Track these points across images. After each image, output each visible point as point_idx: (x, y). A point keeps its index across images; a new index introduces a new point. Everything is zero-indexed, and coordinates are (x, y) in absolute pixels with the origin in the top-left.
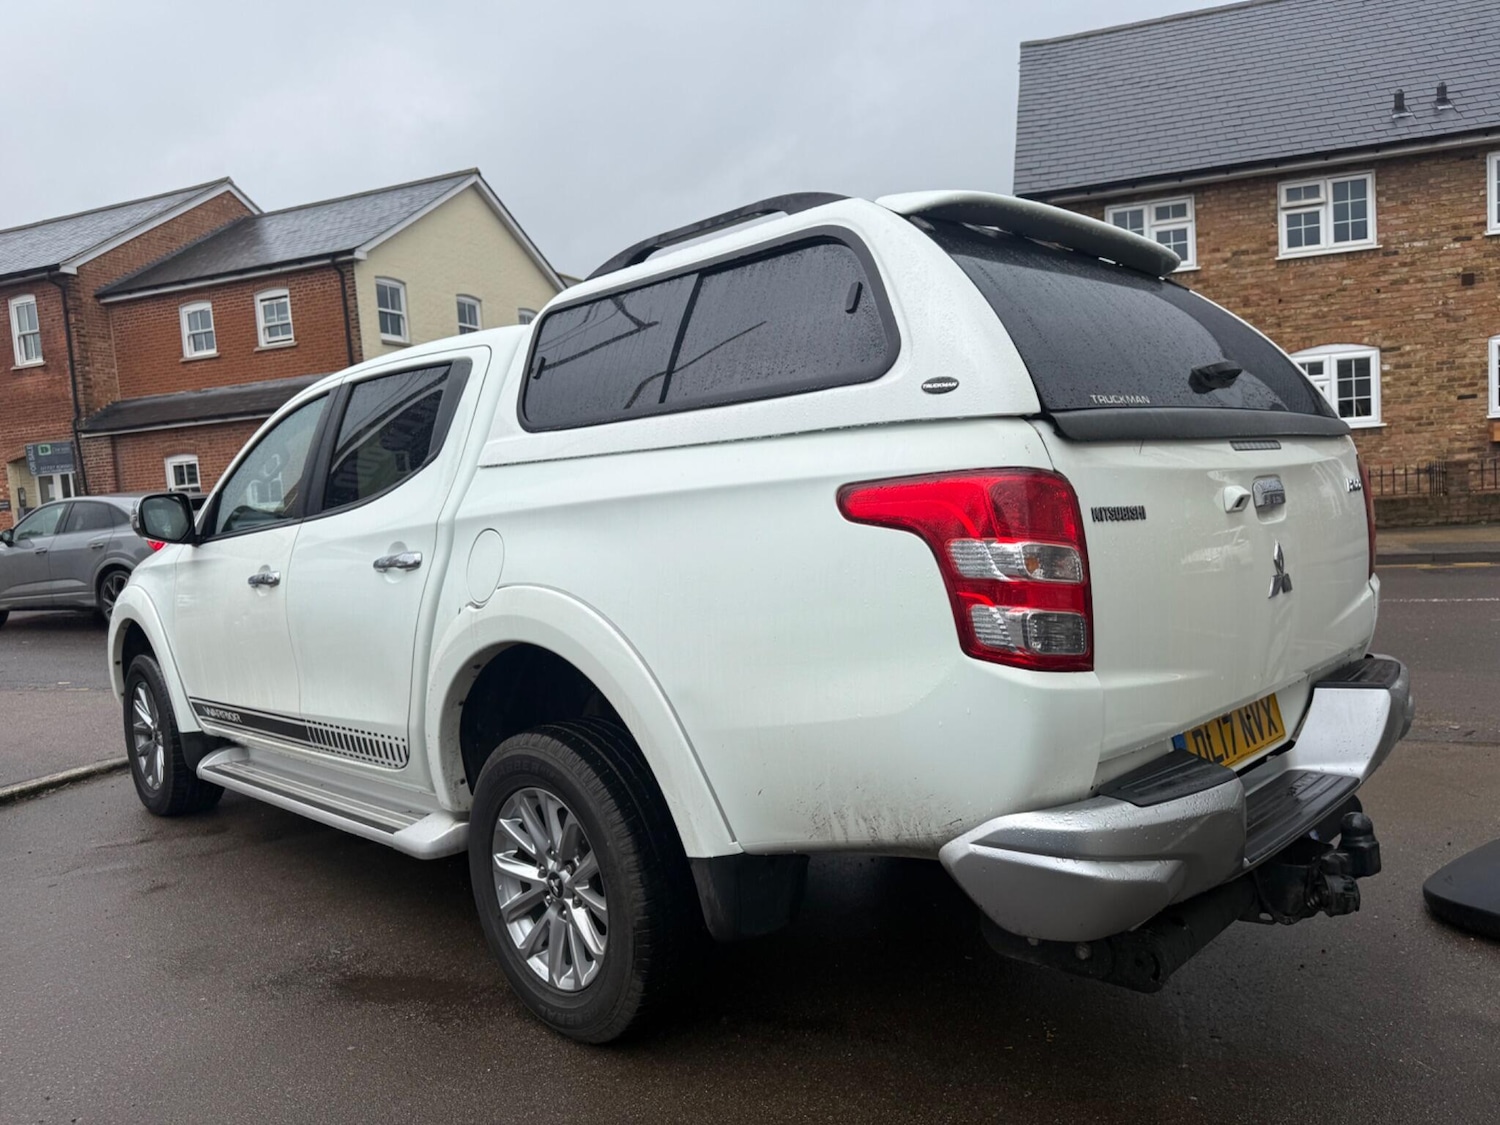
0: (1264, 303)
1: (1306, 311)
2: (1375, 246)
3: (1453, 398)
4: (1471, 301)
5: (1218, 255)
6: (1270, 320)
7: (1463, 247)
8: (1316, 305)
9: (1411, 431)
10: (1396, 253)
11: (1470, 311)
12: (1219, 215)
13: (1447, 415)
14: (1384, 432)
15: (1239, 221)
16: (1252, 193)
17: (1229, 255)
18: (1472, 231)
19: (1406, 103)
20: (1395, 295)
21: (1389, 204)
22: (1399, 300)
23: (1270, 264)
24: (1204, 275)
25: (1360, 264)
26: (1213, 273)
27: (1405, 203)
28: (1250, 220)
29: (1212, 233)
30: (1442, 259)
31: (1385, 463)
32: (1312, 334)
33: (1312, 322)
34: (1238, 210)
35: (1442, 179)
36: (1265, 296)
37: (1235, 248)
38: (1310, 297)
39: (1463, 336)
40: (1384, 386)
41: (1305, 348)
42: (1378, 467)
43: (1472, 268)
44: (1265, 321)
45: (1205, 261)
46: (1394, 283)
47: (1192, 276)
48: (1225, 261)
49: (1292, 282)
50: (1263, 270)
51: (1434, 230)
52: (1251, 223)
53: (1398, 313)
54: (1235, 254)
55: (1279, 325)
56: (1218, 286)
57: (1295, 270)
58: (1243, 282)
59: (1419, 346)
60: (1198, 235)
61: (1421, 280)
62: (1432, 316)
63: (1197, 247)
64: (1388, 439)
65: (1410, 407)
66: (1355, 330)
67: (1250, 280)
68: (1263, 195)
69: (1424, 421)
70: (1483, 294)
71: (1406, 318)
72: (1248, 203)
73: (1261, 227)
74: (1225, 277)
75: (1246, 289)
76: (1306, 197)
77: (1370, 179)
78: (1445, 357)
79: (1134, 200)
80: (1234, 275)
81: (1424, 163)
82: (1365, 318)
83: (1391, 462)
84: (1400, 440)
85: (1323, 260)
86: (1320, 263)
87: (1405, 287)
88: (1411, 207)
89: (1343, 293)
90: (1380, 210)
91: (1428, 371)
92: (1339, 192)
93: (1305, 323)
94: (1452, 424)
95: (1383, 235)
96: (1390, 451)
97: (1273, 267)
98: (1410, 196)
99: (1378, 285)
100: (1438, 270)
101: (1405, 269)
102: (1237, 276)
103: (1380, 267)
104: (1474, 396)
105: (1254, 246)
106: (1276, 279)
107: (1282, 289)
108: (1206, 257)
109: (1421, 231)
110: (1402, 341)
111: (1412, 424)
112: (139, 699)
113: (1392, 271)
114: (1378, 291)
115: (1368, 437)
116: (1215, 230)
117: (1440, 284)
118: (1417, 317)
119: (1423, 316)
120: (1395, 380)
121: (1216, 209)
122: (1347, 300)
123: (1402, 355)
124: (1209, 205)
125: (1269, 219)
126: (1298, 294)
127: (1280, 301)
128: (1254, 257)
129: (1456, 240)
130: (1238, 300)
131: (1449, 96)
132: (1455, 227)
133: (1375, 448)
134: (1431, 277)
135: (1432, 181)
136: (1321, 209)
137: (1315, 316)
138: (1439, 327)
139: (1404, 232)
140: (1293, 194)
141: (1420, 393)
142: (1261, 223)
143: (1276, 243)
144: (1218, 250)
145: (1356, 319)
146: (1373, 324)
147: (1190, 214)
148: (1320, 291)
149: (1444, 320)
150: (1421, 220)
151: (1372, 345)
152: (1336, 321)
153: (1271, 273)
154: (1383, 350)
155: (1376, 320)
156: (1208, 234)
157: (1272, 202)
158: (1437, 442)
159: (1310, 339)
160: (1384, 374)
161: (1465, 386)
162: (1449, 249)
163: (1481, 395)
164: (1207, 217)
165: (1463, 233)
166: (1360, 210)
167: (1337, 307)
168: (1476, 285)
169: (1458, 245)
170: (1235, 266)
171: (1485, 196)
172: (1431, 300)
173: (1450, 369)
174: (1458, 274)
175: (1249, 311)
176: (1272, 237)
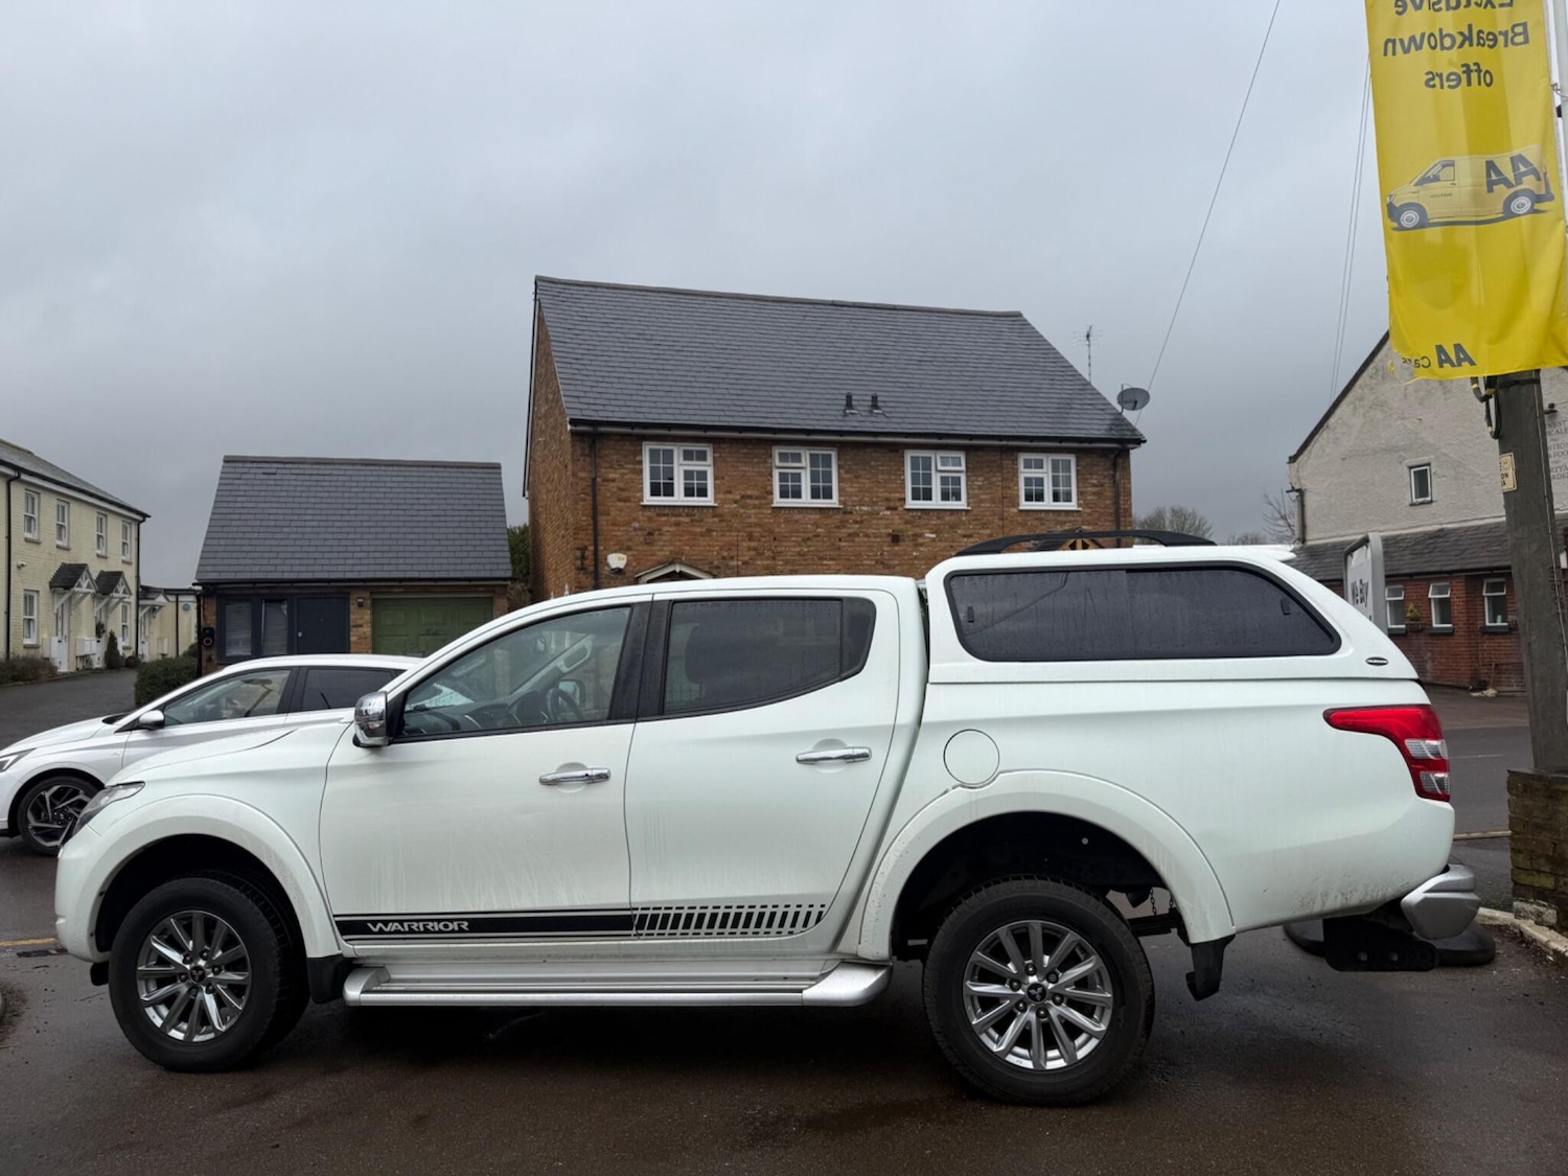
0: (764, 539)
1: (793, 549)
2: (837, 506)
4: (896, 555)
5: (730, 496)
6: (767, 553)
7: (892, 514)
8: (799, 545)
10: (851, 513)
11: (896, 562)
12: (731, 464)
15: (745, 471)
16: (756, 451)
17: (738, 497)
18: (898, 504)
19: (854, 403)
20: (851, 544)
21: (846, 476)
22: (853, 548)
23: (768, 509)
24: (720, 511)
25: (828, 518)
26: (726, 510)
27: (856, 477)
28: (753, 471)
29: (726, 478)
30: (880, 522)
32: (797, 567)
33: (796, 558)
34: (745, 462)
35: (879, 463)
36: (764, 534)
37: (743, 493)
38: (794, 539)
43: (897, 531)
44: (763, 554)
45: (721, 500)
46: (850, 535)
47: (711, 511)
48: (736, 502)
49: (783, 525)
50: (762, 513)
51: (874, 499)
52: (754, 474)
53: (853, 558)
54: (742, 497)
55: (774, 558)
56: (730, 521)
57: (785, 516)
58: (748, 521)
60: (716, 478)
61: (867, 536)
62: (873, 563)
63: (715, 488)
66: (825, 567)
67: (753, 520)
68: (763, 454)
70: (905, 550)
71: (858, 562)
72: (753, 459)
73: (761, 479)
74: (735, 515)
75: (751, 527)
76: (792, 461)
77: (834, 455)
79: (666, 441)
80: (742, 514)
81: (868, 450)
82: (832, 559)
85: (804, 511)
86: (802, 513)
87: (857, 539)
88: (861, 481)
89: (818, 538)
90: (840, 480)
92: (814, 460)
93: (792, 558)
95: (842, 499)
97: (769, 512)
98: (860, 472)
99: (841, 536)
100: (878, 529)
101: (857, 526)
103: (841, 522)
105: (755, 493)
106: (772, 521)
107: (776, 530)
108: (721, 496)
109: (867, 499)
113: (849, 526)
114: (840, 540)
116: (729, 476)
117: (878, 540)
118: (865, 562)
119: (868, 562)
121: (729, 459)
122: (820, 544)
124: (723, 455)
125: (766, 474)
126: (787, 535)
127: (775, 539)
128: (757, 502)
129: (888, 509)
130: (744, 534)
131: (880, 404)
132: (888, 500)
134: (874, 534)
135: (872, 463)
136: (803, 472)
137: (799, 554)
138: (878, 571)
139: (855, 498)
140: (783, 457)
142: (761, 476)
143: (771, 493)
144: (730, 492)
145: (826, 559)
146: (838, 564)
147: (710, 460)
148: (802, 535)
149: (881, 567)
150: (866, 491)
152: (813, 560)
153: (769, 516)
155: (839, 562)
156: (723, 478)
157: (769, 461)
159: (796, 571)
162: (884, 515)
164: (722, 465)
165: (892, 504)
166: (828, 477)
167: (814, 548)
168: (901, 543)
169: (888, 513)
170: (743, 507)
171: (904, 480)
172: (873, 551)
174: (889, 534)
175: (753, 544)
176: (769, 488)
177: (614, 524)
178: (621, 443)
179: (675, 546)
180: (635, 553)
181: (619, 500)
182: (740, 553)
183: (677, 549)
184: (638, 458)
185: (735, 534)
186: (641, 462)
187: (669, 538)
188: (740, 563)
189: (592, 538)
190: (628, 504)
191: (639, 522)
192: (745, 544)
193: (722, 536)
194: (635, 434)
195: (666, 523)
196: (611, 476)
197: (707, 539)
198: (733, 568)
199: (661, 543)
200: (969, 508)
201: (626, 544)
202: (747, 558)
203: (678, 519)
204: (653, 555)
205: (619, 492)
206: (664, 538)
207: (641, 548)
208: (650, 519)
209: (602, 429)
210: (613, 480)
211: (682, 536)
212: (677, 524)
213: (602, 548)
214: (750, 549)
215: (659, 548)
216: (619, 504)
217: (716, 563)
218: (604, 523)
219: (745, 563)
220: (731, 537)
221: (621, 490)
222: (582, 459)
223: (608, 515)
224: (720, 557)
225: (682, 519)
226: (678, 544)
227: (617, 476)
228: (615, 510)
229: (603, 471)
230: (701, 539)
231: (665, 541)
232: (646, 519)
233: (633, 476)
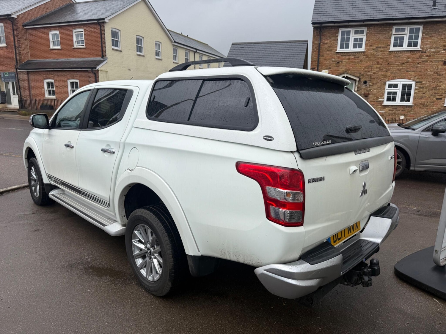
0: (383, 64)
1: (396, 68)
2: (419, 49)
3: (435, 99)
4: (445, 70)
5: (372, 47)
6: (384, 69)
8: (399, 66)
9: (421, 108)
10: (425, 52)
11: (444, 73)
12: (374, 35)
13: (432, 104)
14: (413, 107)
15: (379, 37)
16: (385, 29)
17: (375, 48)
19: (436, 4)
20: (423, 65)
21: (426, 37)
22: (424, 67)
23: (387, 52)
24: (366, 53)
25: (414, 54)
26: (369, 53)
27: (430, 37)
28: (383, 37)
29: (371, 40)
30: (439, 56)
31: (411, 116)
32: (396, 75)
33: (397, 71)
34: (380, 34)
35: (443, 30)
36: (384, 62)
37: (377, 46)
38: (397, 64)
39: (441, 80)
40: (415, 93)
41: (393, 79)
42: (409, 118)
44: (382, 70)
45: (367, 49)
46: (423, 62)
47: (363, 53)
48: (373, 50)
49: (392, 58)
50: (384, 54)
51: (438, 46)
52: (383, 38)
53: (423, 71)
54: (377, 47)
55: (387, 71)
56: (370, 57)
57: (394, 54)
58: (378, 57)
59: (427, 82)
60: (367, 40)
61: (431, 62)
62: (433, 73)
63: (366, 44)
64: (414, 109)
65: (421, 100)
66: (409, 75)
67: (380, 56)
68: (388, 30)
69: (425, 105)
71: (425, 73)
72: (383, 32)
73: (386, 40)
74: (373, 55)
75: (379, 59)
76: (401, 32)
77: (421, 27)
78: (434, 86)
79: (348, 27)
80: (375, 54)
81: (438, 24)
82: (413, 72)
83: (413, 117)
84: (417, 110)
85: (403, 52)
86: (402, 53)
87: (426, 63)
88: (432, 38)
89: (407, 63)
90: (423, 38)
91: (429, 90)
92: (411, 31)
93: (395, 71)
94: (433, 107)
95: (422, 46)
96: (413, 113)
97: (387, 53)
98: (433, 34)
99: (418, 62)
100: (437, 59)
101: (427, 58)
102: (376, 55)
103: (420, 56)
104: (441, 99)
105: (383, 46)
106: (388, 57)
107: (389, 60)
109: (434, 46)
110: (423, 80)
111: (421, 106)
112: (32, 170)
113: (423, 58)
114: (418, 64)
115: (408, 108)
116: (372, 39)
117: (437, 63)
118: (428, 73)
119: (430, 73)
120: (419, 92)
121: (373, 33)
122: (408, 65)
123: (422, 84)
124: (371, 31)
125: (389, 38)
126: (394, 62)
127: (388, 64)
128: (382, 49)
130: (375, 62)
133: (409, 112)
134: (435, 61)
135: (440, 30)
136: (405, 36)
137: (398, 70)
138: (434, 77)
139: (429, 46)
140: (397, 30)
141: (425, 96)
142: (386, 39)
143: (390, 45)
144: (372, 46)
145: (410, 72)
147: (365, 33)
148: (400, 62)
149: (436, 75)
150: (434, 43)
151: (413, 80)
152: (404, 72)
153: (387, 55)
154: (416, 82)
155: (416, 73)
156: (370, 40)
157: (390, 32)
158: (428, 112)
159: (395, 76)
160: (416, 89)
161: (439, 95)
162: (442, 53)
163: (443, 99)
164: (370, 35)
166: (417, 38)
167: (405, 67)
169: (444, 52)
170: (376, 52)
172: (433, 68)
173: (435, 90)
174: (443, 61)
175: (378, 66)
176: (389, 43)
177: (325, 60)
178: (331, 30)
179: (347, 67)
180: (332, 70)
181: (328, 51)
182: (372, 69)
183: (348, 68)
184: (337, 35)
185: (371, 62)
186: (338, 36)
187: (344, 64)
188: (372, 73)
189: (317, 65)
190: (331, 52)
191: (334, 58)
192: (375, 66)
193: (366, 63)
194: (336, 26)
195: (344, 59)
196: (326, 42)
197: (360, 64)
198: (369, 75)
199: (342, 66)
201: (329, 66)
202: (375, 71)
203: (349, 57)
204: (338, 71)
205: (329, 48)
206: (343, 64)
207: (334, 68)
208: (339, 57)
209: (323, 25)
210: (327, 44)
211: (350, 63)
212: (349, 59)
213: (320, 68)
214: (377, 68)
215: (341, 68)
216: (328, 52)
217: (362, 73)
218: (322, 59)
219: (374, 73)
220: (370, 63)
221: (330, 47)
222: (316, 36)
223: (324, 56)
224: (364, 71)
225: (351, 57)
226: (348, 66)
227: (328, 42)
228: (326, 54)
229: (323, 40)
230: (357, 64)
231: (343, 65)
232: (337, 57)
233: (334, 42)
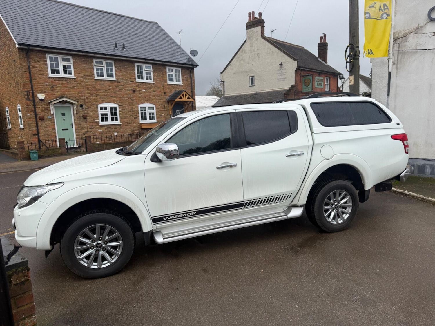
0: (92, 90)
1: (102, 94)
2: (115, 80)
3: (133, 118)
4: (134, 96)
5: (80, 75)
6: (94, 95)
7: (132, 83)
8: (104, 92)
9: (126, 125)
10: (120, 82)
11: (134, 99)
12: (79, 64)
13: (133, 122)
14: (121, 125)
15: (84, 66)
16: (87, 60)
17: (83, 75)
18: (134, 80)
19: (117, 46)
20: (121, 92)
21: (117, 70)
22: (121, 94)
24: (77, 80)
25: (113, 83)
26: (79, 80)
27: (121, 71)
28: (87, 67)
29: (78, 69)
30: (129, 85)
31: (122, 133)
32: (104, 100)
33: (104, 96)
34: (84, 63)
35: (127, 67)
36: (93, 88)
37: (84, 74)
38: (102, 90)
39: (134, 104)
40: (120, 114)
41: (103, 103)
42: (120, 134)
43: (134, 89)
44: (92, 95)
45: (77, 76)
46: (120, 89)
47: (74, 80)
48: (82, 77)
49: (98, 86)
50: (91, 81)
51: (127, 78)
52: (88, 68)
53: (121, 97)
54: (84, 75)
55: (96, 96)
56: (81, 83)
57: (99, 82)
58: (87, 83)
59: (126, 105)
60: (74, 68)
61: (125, 90)
62: (128, 98)
63: (74, 72)
64: (122, 127)
65: (125, 120)
66: (113, 100)
67: (88, 83)
68: (90, 61)
69: (128, 123)
70: (137, 95)
71: (123, 98)
72: (87, 62)
73: (90, 70)
74: (82, 82)
75: (88, 86)
76: (100, 64)
77: (113, 63)
78: (131, 109)
79: (55, 54)
80: (84, 81)
81: (124, 62)
82: (115, 97)
83: (123, 133)
84: (124, 127)
85: (105, 81)
86: (104, 82)
87: (122, 91)
88: (122, 72)
89: (110, 90)
90: (116, 71)
91: (128, 111)
92: (107, 64)
93: (102, 97)
94: (134, 124)
95: (117, 77)
96: (123, 130)
97: (94, 81)
98: (121, 69)
99: (117, 90)
100: (128, 88)
101: (122, 87)
102: (85, 82)
103: (117, 85)
104: (137, 118)
105: (89, 74)
106: (95, 84)
107: (96, 87)
108: (77, 75)
109: (124, 78)
110: (123, 104)
111: (126, 124)
113: (119, 86)
114: (117, 91)
115: (118, 126)
116: (79, 68)
117: (129, 91)
118: (125, 98)
120: (122, 113)
121: (78, 62)
122: (111, 92)
123: (123, 107)
124: (76, 60)
125: (92, 68)
126: (100, 89)
127: (96, 90)
128: (89, 77)
129: (131, 81)
130: (86, 88)
131: (125, 47)
132: (131, 79)
133: (120, 129)
134: (127, 89)
135: (125, 67)
136: (103, 68)
137: (104, 95)
138: (129, 101)
139: (121, 78)
140: (97, 62)
141: (127, 116)
142: (90, 68)
143: (94, 75)
144: (80, 74)
145: (113, 97)
146: (117, 99)
147: (72, 62)
148: (105, 89)
149: (130, 100)
150: (124, 75)
151: (117, 104)
152: (109, 97)
153: (93, 82)
154: (119, 106)
156: (77, 68)
157: (92, 63)
158: (131, 128)
159: (104, 101)
160: (120, 111)
161: (135, 115)
162: (130, 83)
163: (138, 118)
164: (76, 64)
165: (132, 80)
166: (112, 70)
167: (109, 93)
168: (135, 93)
169: (131, 83)
170: (85, 79)
171: (135, 72)
172: (127, 95)
173: (132, 111)
174: (132, 90)
175: (89, 91)
176: (93, 73)
177: (38, 83)
178: (38, 53)
179: (62, 91)
180: (48, 94)
181: (39, 74)
182: (85, 94)
183: (63, 93)
184: (45, 60)
185: (83, 88)
186: (46, 61)
187: (59, 89)
188: (85, 98)
189: (31, 88)
190: (43, 76)
191: (48, 83)
192: (86, 92)
193: (78, 88)
194: (44, 51)
195: (58, 83)
196: (36, 65)
197: (73, 89)
198: (83, 99)
199: (57, 91)
200: (154, 83)
201: (44, 90)
202: (87, 96)
203: (62, 82)
204: (54, 95)
205: (40, 72)
206: (58, 89)
207: (49, 92)
208: (52, 82)
209: (31, 48)
210: (37, 67)
211: (64, 88)
212: (62, 84)
213: (35, 92)
214: (88, 93)
215: (56, 92)
216: (40, 76)
217: (77, 97)
218: (35, 82)
219: (87, 98)
220: (81, 89)
221: (40, 71)
222: (23, 58)
223: (36, 80)
224: (78, 95)
225: (64, 82)
226: (63, 91)
227: (38, 66)
228: (38, 78)
229: (32, 63)
230: (71, 89)
231: (58, 90)
232: (50, 82)
233: (44, 66)
